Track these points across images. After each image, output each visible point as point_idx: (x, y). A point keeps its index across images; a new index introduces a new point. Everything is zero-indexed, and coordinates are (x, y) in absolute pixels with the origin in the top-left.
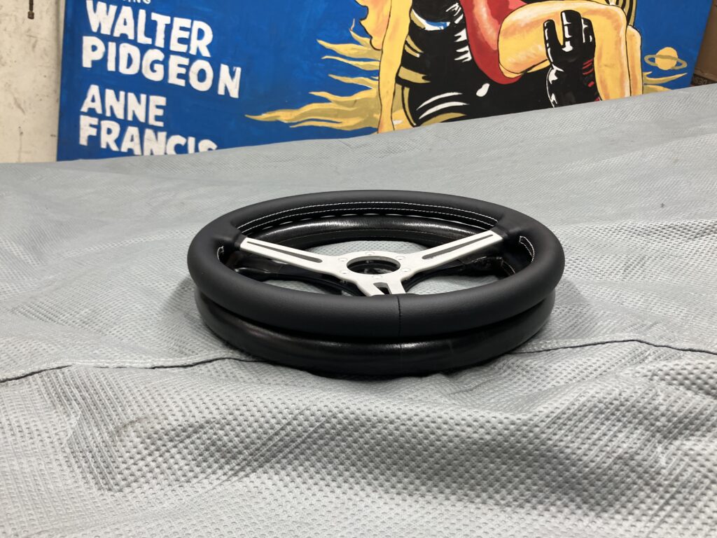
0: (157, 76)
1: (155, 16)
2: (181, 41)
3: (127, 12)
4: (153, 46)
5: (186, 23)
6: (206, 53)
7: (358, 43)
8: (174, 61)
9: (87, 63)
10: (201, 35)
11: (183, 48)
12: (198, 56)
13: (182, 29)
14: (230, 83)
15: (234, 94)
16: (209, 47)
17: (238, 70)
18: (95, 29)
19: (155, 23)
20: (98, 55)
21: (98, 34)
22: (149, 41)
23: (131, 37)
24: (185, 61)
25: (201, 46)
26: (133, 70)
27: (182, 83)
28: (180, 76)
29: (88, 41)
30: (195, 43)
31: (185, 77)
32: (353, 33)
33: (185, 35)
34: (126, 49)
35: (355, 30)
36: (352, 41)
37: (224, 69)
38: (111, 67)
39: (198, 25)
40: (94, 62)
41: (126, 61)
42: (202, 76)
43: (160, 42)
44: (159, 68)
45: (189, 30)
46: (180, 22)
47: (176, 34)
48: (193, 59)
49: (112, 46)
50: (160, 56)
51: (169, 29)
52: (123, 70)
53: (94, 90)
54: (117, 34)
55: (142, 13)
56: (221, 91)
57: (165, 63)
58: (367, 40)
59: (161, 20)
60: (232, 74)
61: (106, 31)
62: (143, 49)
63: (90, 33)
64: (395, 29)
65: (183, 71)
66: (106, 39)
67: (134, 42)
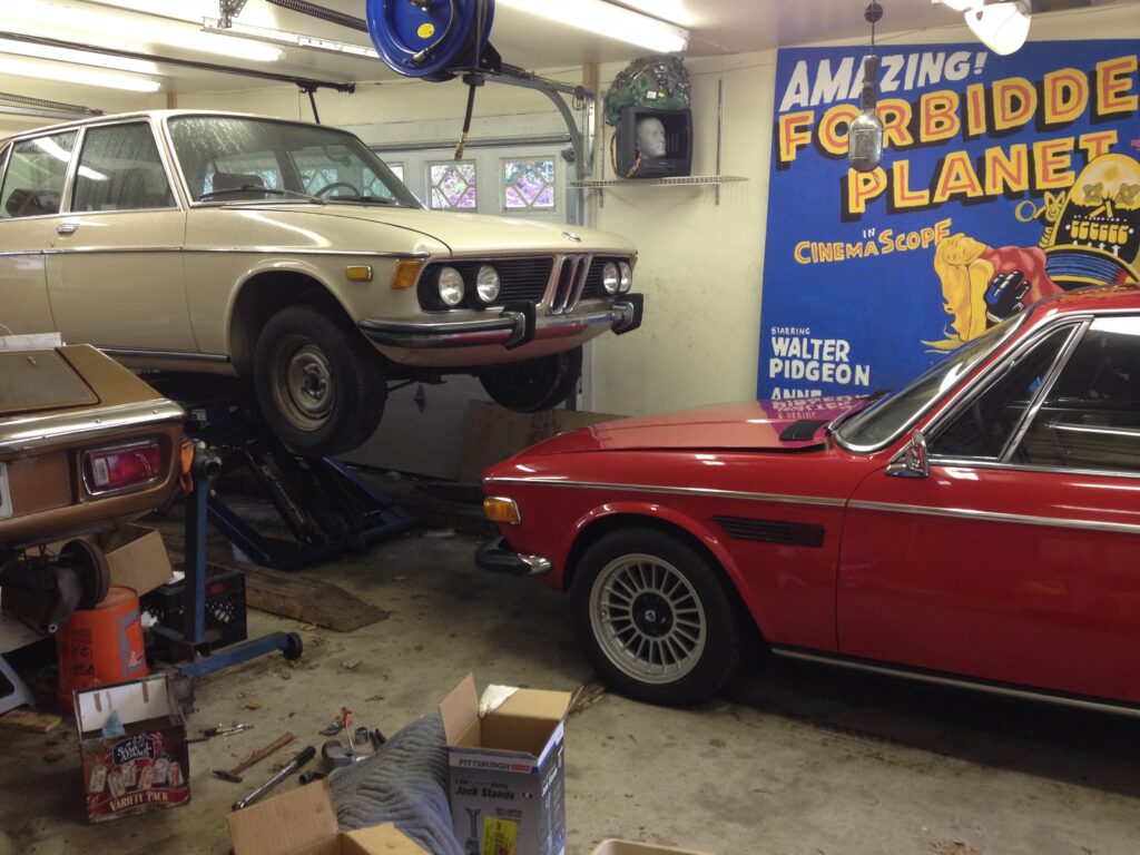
0: (815, 378)
1: (813, 341)
2: (829, 354)
3: (796, 341)
4: (812, 359)
5: (832, 342)
6: (846, 359)
7: (949, 339)
8: (826, 366)
9: (772, 375)
10: (842, 349)
11: (831, 358)
12: (841, 362)
13: (830, 346)
14: (863, 377)
15: (866, 382)
16: (847, 355)
17: (868, 368)
18: (777, 354)
19: (813, 345)
20: (779, 369)
21: (779, 357)
22: (809, 356)
23: (799, 355)
24: (833, 366)
25: (843, 355)
26: (800, 375)
27: (831, 380)
28: (829, 376)
29: (773, 362)
30: (838, 354)
31: (833, 376)
32: (946, 334)
33: (832, 349)
34: (796, 363)
35: (947, 331)
36: (945, 338)
37: (859, 368)
38: (787, 375)
39: (840, 342)
40: (777, 374)
41: (796, 370)
42: (844, 374)
43: (816, 356)
44: (816, 372)
45: (835, 346)
46: (828, 342)
47: (827, 350)
48: (837, 364)
49: (787, 362)
50: (816, 364)
51: (821, 347)
52: (794, 376)
53: (777, 391)
54: (790, 355)
55: (805, 340)
56: (857, 383)
57: (820, 369)
58: (957, 336)
59: (817, 343)
60: (864, 370)
61: (783, 354)
62: (806, 362)
63: (774, 357)
64: (976, 326)
65: (831, 372)
66: (783, 359)
67: (801, 359)
